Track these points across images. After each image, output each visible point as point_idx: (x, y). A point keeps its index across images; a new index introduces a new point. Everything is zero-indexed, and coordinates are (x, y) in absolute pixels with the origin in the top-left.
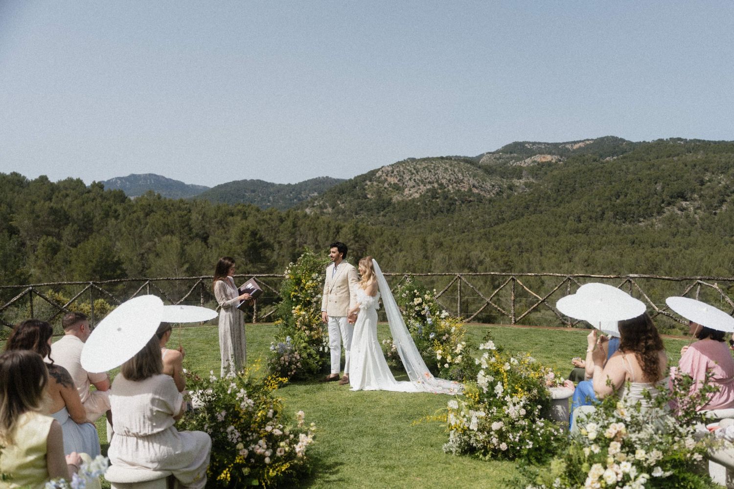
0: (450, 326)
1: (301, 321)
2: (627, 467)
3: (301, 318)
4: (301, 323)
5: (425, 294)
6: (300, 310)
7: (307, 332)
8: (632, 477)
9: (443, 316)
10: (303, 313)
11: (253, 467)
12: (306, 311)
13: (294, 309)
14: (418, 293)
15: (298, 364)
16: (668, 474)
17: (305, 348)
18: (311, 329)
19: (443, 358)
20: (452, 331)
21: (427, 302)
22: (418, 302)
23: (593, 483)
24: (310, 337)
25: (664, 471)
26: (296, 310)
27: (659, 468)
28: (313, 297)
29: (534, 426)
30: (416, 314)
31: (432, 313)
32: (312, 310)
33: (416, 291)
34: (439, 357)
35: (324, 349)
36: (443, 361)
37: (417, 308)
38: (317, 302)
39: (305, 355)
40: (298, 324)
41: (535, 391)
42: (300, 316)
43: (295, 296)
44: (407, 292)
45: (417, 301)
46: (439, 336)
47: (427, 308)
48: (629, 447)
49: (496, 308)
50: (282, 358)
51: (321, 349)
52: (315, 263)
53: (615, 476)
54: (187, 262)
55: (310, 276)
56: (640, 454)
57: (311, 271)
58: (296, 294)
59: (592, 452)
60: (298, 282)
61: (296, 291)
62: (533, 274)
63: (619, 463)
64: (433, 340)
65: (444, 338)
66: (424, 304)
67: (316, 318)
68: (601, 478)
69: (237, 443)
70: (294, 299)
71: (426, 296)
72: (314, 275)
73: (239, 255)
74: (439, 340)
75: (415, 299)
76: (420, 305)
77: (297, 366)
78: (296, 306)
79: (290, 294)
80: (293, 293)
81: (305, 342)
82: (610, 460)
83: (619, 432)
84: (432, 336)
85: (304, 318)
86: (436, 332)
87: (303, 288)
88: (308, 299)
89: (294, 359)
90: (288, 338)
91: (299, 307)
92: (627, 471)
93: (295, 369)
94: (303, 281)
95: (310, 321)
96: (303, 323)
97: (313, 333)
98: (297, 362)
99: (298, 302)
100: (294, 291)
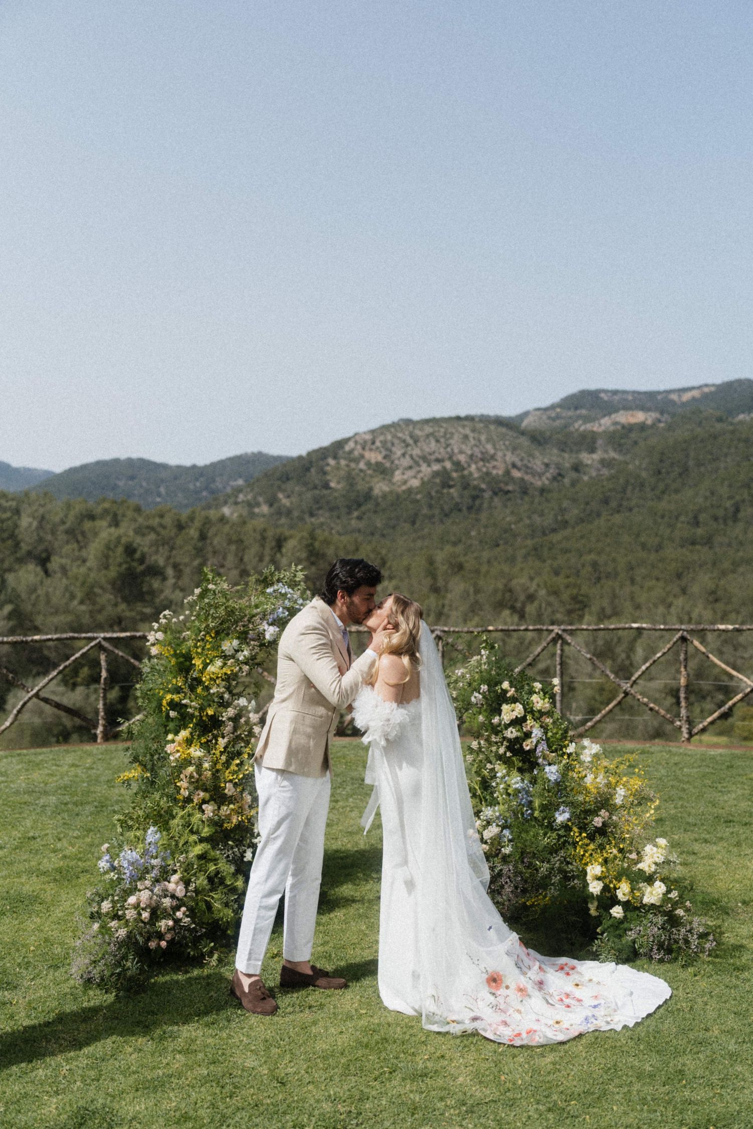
0: (608, 785)
1: (191, 777)
3: (191, 769)
4: (191, 783)
5: (531, 692)
6: (189, 742)
7: (209, 808)
10: (197, 752)
12: (205, 746)
13: (173, 741)
14: (511, 692)
15: (179, 914)
17: (202, 858)
18: (219, 797)
19: (606, 888)
20: (618, 800)
21: (539, 715)
22: (513, 715)
24: (217, 823)
26: (178, 744)
28: (225, 705)
30: (508, 748)
31: (556, 745)
32: (222, 742)
33: (506, 685)
34: (595, 888)
36: (608, 899)
37: (512, 733)
38: (235, 719)
39: (201, 881)
40: (183, 784)
42: (187, 762)
43: (173, 705)
44: (484, 687)
45: (510, 712)
46: (583, 816)
47: (537, 733)
49: (646, 705)
50: (132, 900)
52: (231, 612)
54: (10, 602)
55: (217, 647)
57: (220, 633)
58: (176, 697)
60: (184, 665)
61: (178, 690)
62: (730, 627)
64: (566, 827)
65: (598, 821)
66: (530, 722)
67: (233, 767)
70: (172, 714)
71: (535, 698)
72: (229, 645)
73: (102, 588)
74: (582, 828)
75: (505, 707)
76: (518, 722)
77: (177, 921)
78: (176, 733)
79: (160, 700)
80: (169, 697)
81: (201, 840)
84: (562, 817)
86: (572, 804)
87: (199, 681)
88: (210, 712)
89: (167, 902)
90: (152, 834)
91: (184, 734)
93: (169, 929)
94: (198, 662)
95: (216, 775)
96: (197, 784)
97: (225, 810)
98: (178, 908)
99: (184, 719)
100: (169, 691)
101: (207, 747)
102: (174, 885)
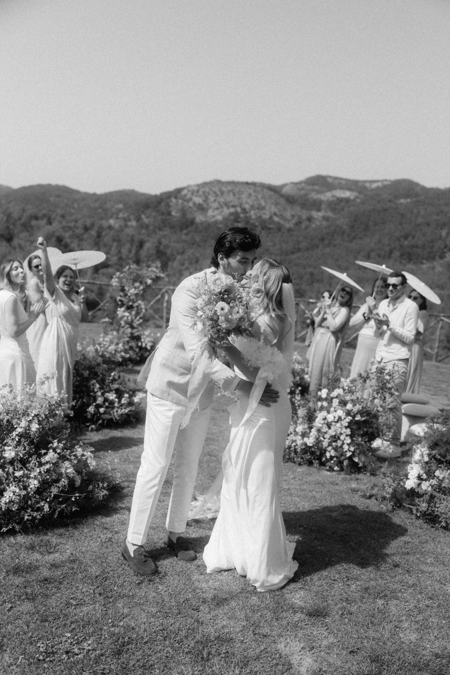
1: (125, 320)
2: (340, 413)
4: (124, 322)
6: (124, 311)
7: (130, 330)
8: (343, 418)
10: (126, 314)
11: (107, 407)
12: (129, 313)
15: (122, 353)
16: (363, 419)
17: (128, 342)
18: (132, 327)
23: (320, 420)
24: (132, 334)
25: (362, 417)
26: (121, 311)
27: (359, 415)
28: (134, 302)
29: (293, 400)
38: (137, 307)
40: (122, 322)
41: (298, 378)
42: (123, 317)
43: (121, 301)
48: (343, 403)
50: (110, 348)
51: (140, 344)
52: (137, 275)
53: (333, 418)
55: (133, 285)
56: (349, 406)
57: (135, 281)
58: (121, 298)
59: (322, 405)
60: (123, 290)
61: (121, 296)
63: (335, 411)
68: (325, 419)
69: (97, 391)
70: (119, 303)
72: (137, 284)
77: (121, 355)
80: (119, 298)
81: (128, 337)
82: (332, 409)
83: (339, 394)
85: (127, 319)
87: (127, 294)
88: (130, 304)
89: (119, 350)
90: (115, 333)
91: (123, 309)
92: (340, 415)
94: (127, 289)
95: (132, 321)
96: (127, 323)
97: (134, 331)
99: (122, 305)
100: (119, 296)
101: (130, 313)
102: (121, 345)
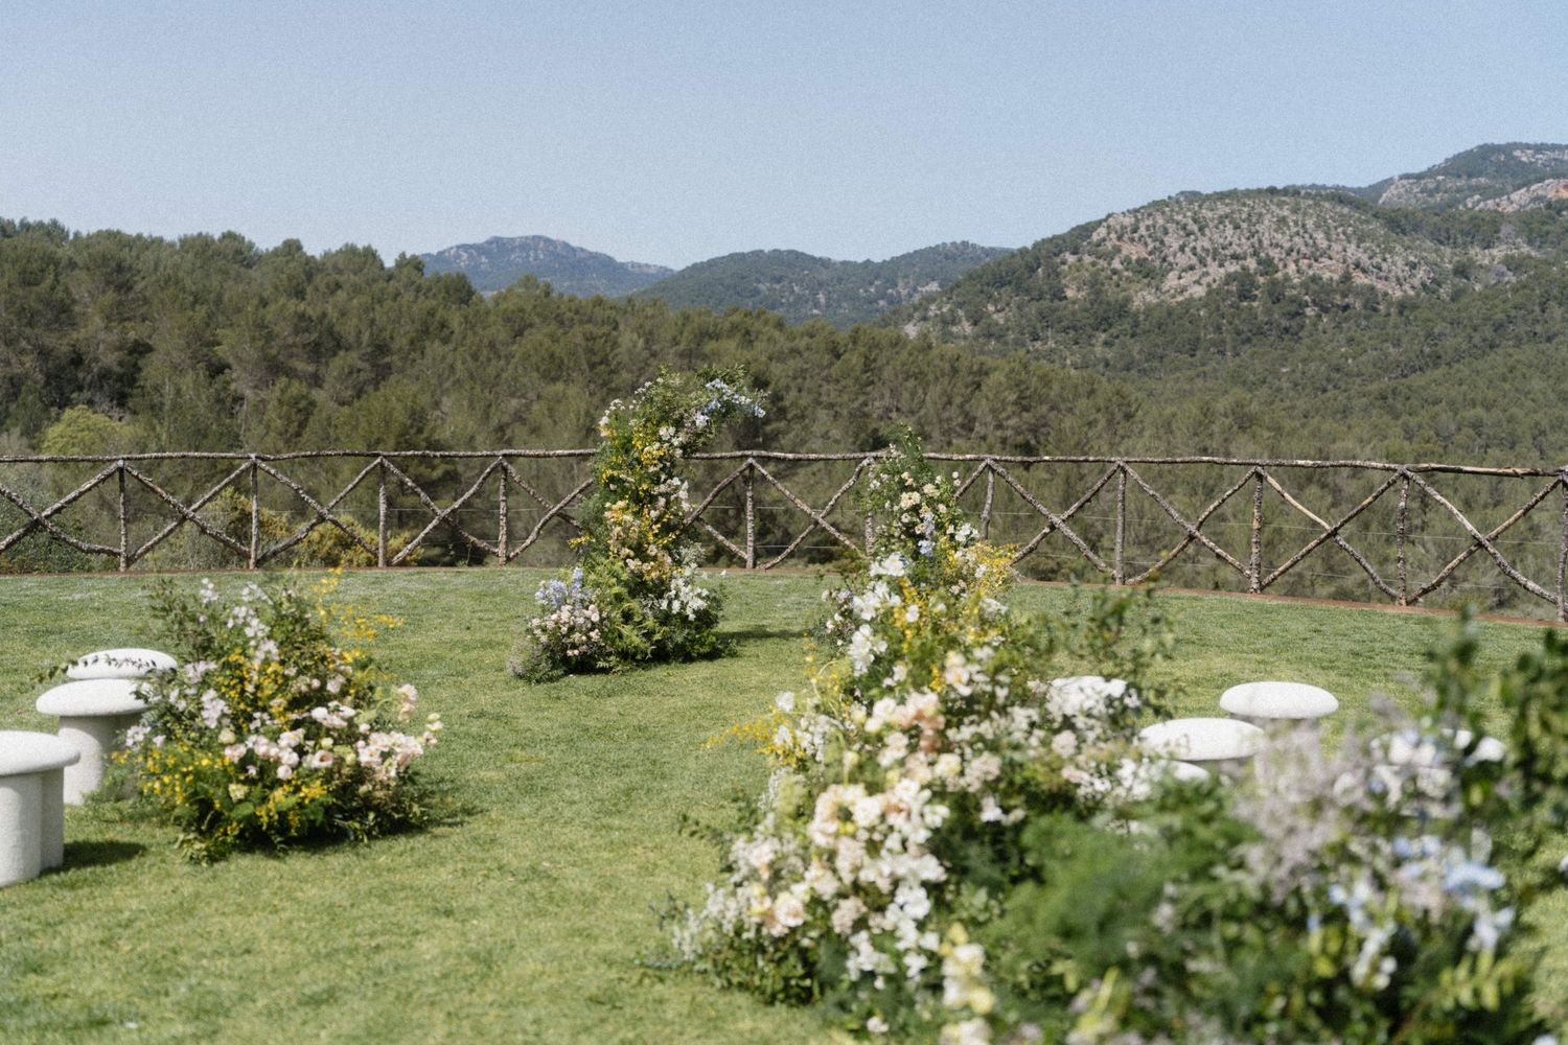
0: (975, 563)
1: (620, 536)
2: (909, 792)
3: (619, 529)
4: (619, 541)
5: (928, 482)
6: (625, 510)
7: (632, 563)
8: (915, 813)
9: (961, 537)
10: (628, 518)
12: (635, 513)
13: (610, 509)
14: (910, 481)
15: (592, 634)
16: (1013, 817)
17: (619, 598)
18: (643, 556)
20: (977, 573)
21: (932, 502)
22: (911, 503)
24: (638, 574)
25: (1004, 807)
26: (613, 512)
27: (992, 801)
28: (659, 483)
30: (904, 532)
31: (942, 529)
32: (655, 514)
33: (905, 475)
35: (670, 604)
37: (906, 519)
38: (667, 496)
39: (614, 614)
40: (614, 542)
42: (618, 524)
43: (612, 479)
44: (885, 477)
45: (908, 500)
47: (929, 516)
51: (664, 605)
55: (654, 432)
56: (948, 764)
57: (659, 421)
58: (615, 473)
60: (626, 447)
61: (618, 467)
62: (1310, 463)
66: (924, 508)
70: (612, 487)
71: (928, 487)
72: (665, 431)
75: (904, 496)
76: (915, 509)
77: (589, 638)
78: (614, 503)
79: (602, 474)
80: (609, 472)
81: (622, 584)
85: (626, 530)
87: (637, 460)
88: (645, 487)
90: (577, 571)
91: (621, 504)
93: (583, 644)
94: (638, 443)
95: (641, 537)
96: (624, 542)
97: (646, 567)
98: (592, 629)
99: (621, 492)
100: (613, 468)
101: (638, 514)
